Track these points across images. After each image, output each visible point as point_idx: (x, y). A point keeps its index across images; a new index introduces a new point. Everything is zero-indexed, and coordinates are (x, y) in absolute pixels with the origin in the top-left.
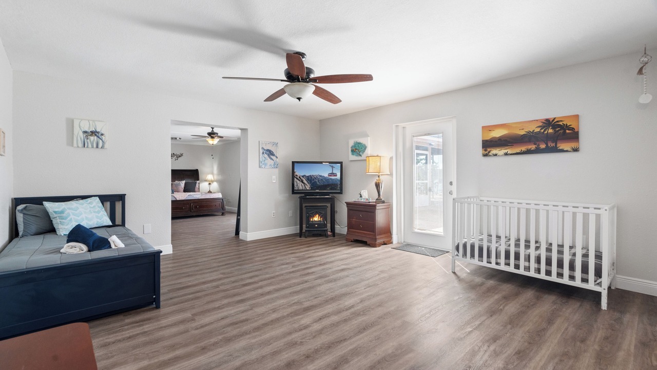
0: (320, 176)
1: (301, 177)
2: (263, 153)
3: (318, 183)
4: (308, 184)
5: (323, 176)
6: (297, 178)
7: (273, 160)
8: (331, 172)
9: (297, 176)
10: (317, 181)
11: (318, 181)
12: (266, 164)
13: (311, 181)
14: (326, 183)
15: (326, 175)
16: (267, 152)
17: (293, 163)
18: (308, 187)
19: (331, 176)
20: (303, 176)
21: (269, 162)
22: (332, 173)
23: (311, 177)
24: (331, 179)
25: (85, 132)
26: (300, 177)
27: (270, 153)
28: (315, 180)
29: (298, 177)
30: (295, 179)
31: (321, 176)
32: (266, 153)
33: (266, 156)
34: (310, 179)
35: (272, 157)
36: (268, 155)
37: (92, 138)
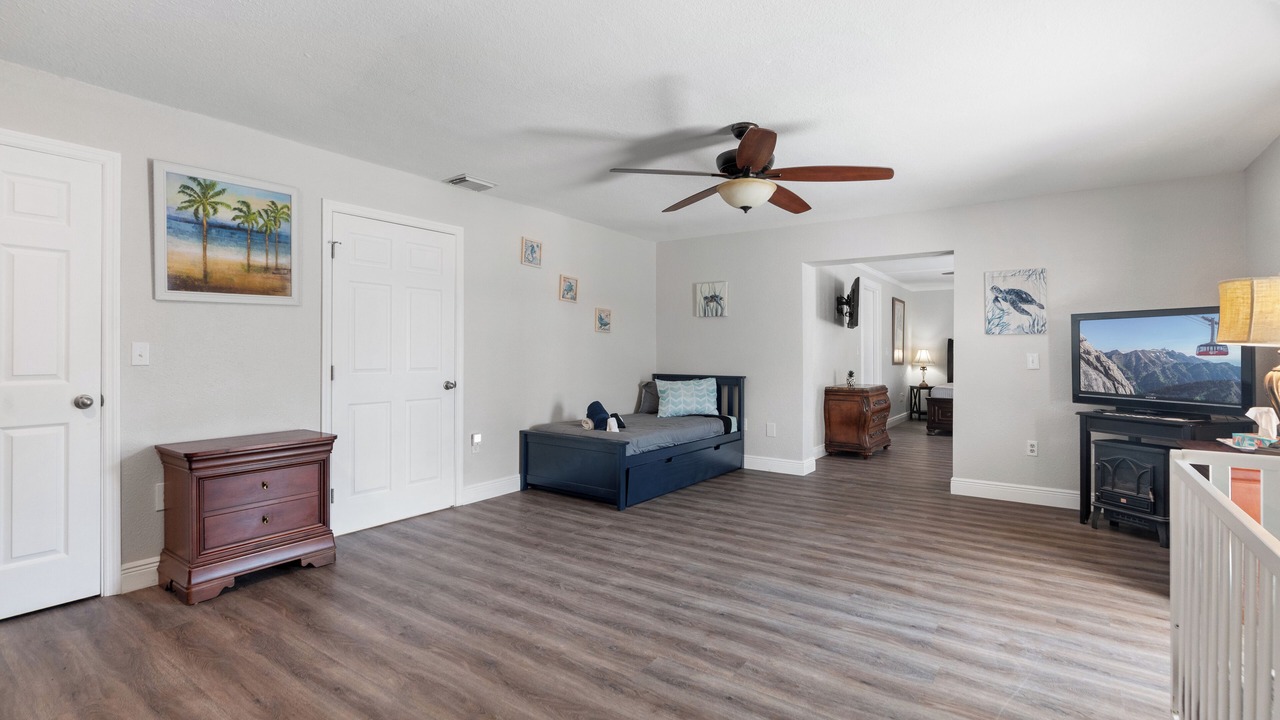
0: (1168, 353)
1: (1103, 358)
2: (996, 299)
3: (1162, 379)
4: (1125, 382)
5: (1181, 356)
6: (1088, 363)
7: (1028, 313)
8: (1208, 341)
9: (1088, 353)
10: (1158, 370)
11: (1163, 371)
12: (1003, 327)
13: (1137, 373)
14: (1190, 379)
15: (1190, 350)
16: (1009, 297)
17: (1074, 317)
18: (1127, 388)
19: (1206, 353)
20: (1109, 356)
21: (1015, 318)
22: (1212, 345)
23: (1138, 358)
24: (1207, 364)
25: (706, 298)
26: (1098, 358)
27: (1019, 298)
28: (1152, 369)
29: (1092, 359)
30: (1082, 363)
31: (1171, 354)
32: (1005, 300)
33: (1006, 305)
34: (1132, 364)
35: (1025, 307)
36: (1013, 304)
37: (712, 304)
